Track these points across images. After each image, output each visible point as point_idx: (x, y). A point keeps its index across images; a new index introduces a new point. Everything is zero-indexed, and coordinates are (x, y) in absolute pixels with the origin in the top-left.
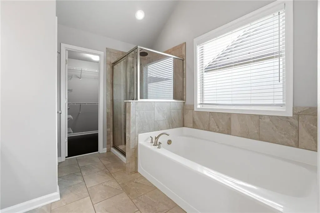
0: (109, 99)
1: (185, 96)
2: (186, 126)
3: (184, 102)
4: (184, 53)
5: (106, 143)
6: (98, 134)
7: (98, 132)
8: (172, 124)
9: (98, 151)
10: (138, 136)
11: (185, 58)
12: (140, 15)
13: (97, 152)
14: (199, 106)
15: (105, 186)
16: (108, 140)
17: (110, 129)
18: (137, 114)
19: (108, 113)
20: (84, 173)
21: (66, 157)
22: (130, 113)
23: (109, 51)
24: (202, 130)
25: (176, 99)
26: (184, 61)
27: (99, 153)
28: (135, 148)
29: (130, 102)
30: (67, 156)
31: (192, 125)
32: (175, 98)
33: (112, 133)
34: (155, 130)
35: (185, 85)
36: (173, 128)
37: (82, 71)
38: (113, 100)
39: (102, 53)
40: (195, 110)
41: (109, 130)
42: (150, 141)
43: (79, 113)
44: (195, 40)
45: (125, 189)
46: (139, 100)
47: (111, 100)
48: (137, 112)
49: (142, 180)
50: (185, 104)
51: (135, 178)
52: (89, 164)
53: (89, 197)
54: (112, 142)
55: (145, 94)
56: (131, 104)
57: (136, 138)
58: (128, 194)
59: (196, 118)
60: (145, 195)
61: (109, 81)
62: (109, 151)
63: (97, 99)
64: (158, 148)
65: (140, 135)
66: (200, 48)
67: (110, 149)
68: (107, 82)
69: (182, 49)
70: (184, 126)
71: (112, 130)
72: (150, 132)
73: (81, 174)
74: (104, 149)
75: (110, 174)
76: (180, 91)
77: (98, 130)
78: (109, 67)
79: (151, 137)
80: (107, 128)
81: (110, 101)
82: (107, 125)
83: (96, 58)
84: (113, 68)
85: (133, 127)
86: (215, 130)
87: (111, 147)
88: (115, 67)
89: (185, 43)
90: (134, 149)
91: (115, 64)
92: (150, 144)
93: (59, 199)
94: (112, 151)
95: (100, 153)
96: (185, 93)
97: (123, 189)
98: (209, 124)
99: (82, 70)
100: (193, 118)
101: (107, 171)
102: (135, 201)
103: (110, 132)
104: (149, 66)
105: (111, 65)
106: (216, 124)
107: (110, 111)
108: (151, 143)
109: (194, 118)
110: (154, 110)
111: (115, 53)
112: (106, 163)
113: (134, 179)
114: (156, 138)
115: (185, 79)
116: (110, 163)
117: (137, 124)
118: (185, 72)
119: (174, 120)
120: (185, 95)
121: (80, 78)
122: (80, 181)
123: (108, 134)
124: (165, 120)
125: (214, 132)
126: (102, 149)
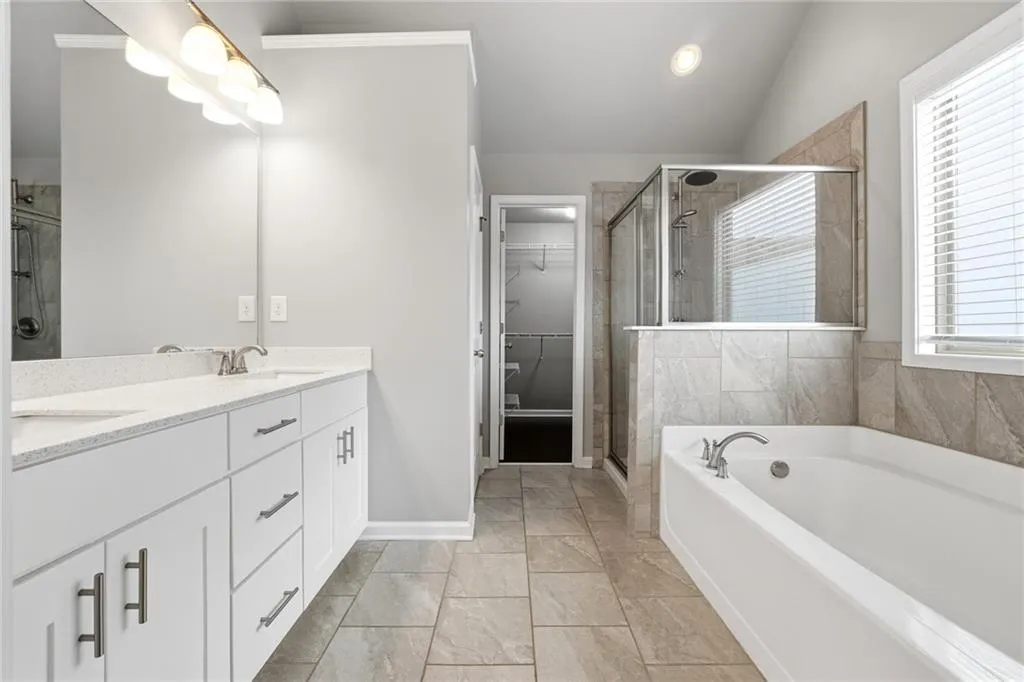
0: (601, 321)
1: (861, 310)
2: (867, 424)
3: (859, 331)
4: (858, 145)
5: (592, 445)
6: (571, 418)
7: (571, 413)
8: (796, 409)
9: (571, 461)
10: (660, 432)
11: (861, 164)
12: (687, 60)
13: (570, 464)
14: (926, 349)
15: (564, 543)
16: (598, 437)
17: (604, 408)
18: (660, 366)
19: (595, 361)
20: (527, 503)
21: (500, 461)
22: (636, 361)
23: (598, 191)
24: (941, 445)
25: (829, 322)
26: (860, 175)
27: (573, 466)
28: (651, 465)
29: (637, 331)
30: (502, 458)
31: (893, 420)
32: (823, 316)
33: (607, 417)
34: (721, 420)
35: (861, 266)
36: (799, 423)
37: (547, 252)
38: (609, 327)
39: (582, 200)
40: (906, 361)
41: (600, 407)
42: (701, 455)
43: (540, 360)
44: (907, 85)
45: (612, 566)
46: (667, 325)
47: (605, 325)
48: (656, 360)
49: (666, 561)
50: (863, 340)
51: (646, 550)
52: (543, 486)
53: (524, 555)
54: (607, 445)
55: (720, 306)
56: (640, 336)
57: (656, 436)
58: (614, 580)
59: (913, 394)
60: (659, 600)
61: (600, 273)
62: (598, 466)
63: (570, 325)
64: (717, 476)
65: (669, 432)
66: (935, 108)
67: (603, 461)
68: (596, 276)
69: (849, 131)
70: (855, 422)
71: (607, 410)
72: (704, 424)
73: (520, 503)
74: (586, 458)
75: (585, 522)
76: (843, 291)
77: (571, 408)
78: (601, 233)
79: (705, 440)
80: (595, 403)
81: (601, 328)
82: (596, 396)
83: (570, 213)
84: (610, 234)
85: (647, 403)
86: (1002, 454)
87: (603, 457)
88: (618, 231)
89: (865, 103)
90: (649, 468)
91: (613, 223)
92: (701, 461)
93: (471, 538)
94: (608, 471)
95: (576, 466)
96: (861, 297)
97: (604, 566)
98: (973, 423)
99: (547, 248)
100: (897, 393)
101: (579, 514)
102: (626, 602)
103: (603, 413)
104: (735, 211)
105: (606, 228)
106: (1007, 427)
107: (603, 355)
108: (703, 458)
109: (902, 393)
110: (720, 357)
111: (617, 193)
112: (581, 491)
113: (643, 552)
114: (716, 446)
115: (861, 242)
116: (592, 495)
117: (658, 394)
118: (861, 216)
119: (807, 395)
120: (861, 303)
121: (542, 270)
122: (517, 519)
123: (597, 419)
124: (766, 390)
125: (1002, 460)
126: (582, 459)
